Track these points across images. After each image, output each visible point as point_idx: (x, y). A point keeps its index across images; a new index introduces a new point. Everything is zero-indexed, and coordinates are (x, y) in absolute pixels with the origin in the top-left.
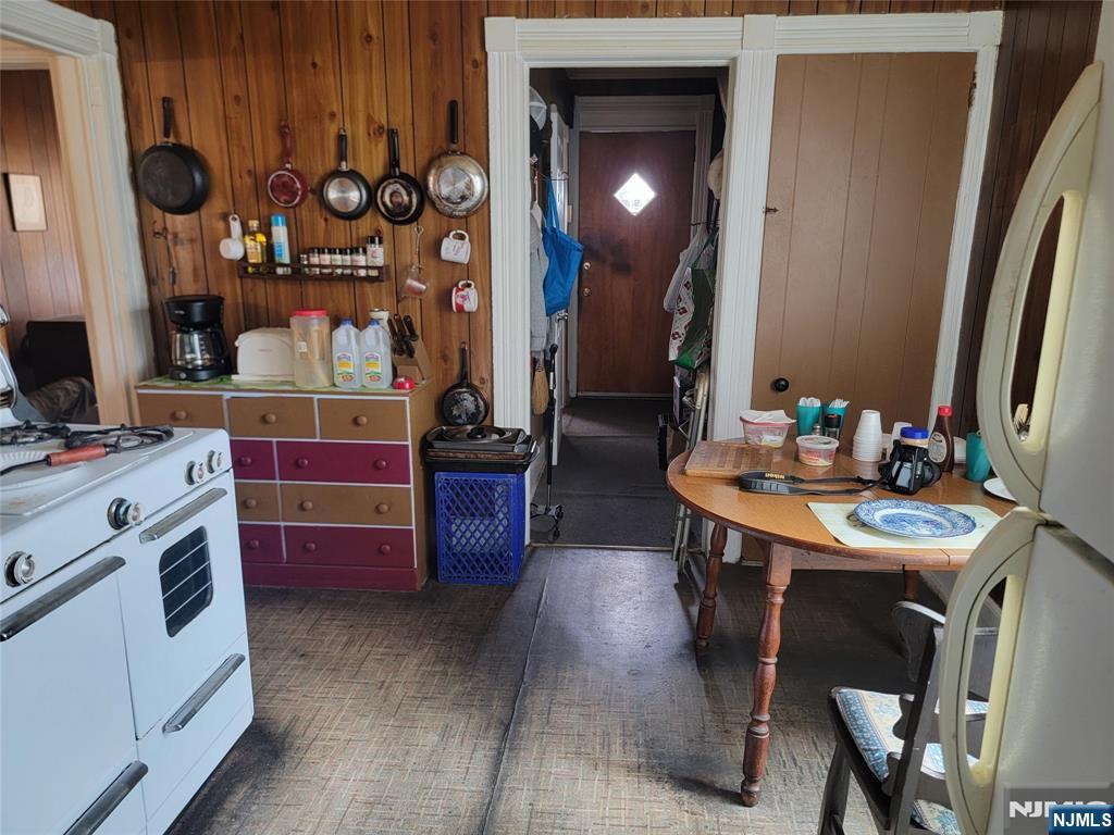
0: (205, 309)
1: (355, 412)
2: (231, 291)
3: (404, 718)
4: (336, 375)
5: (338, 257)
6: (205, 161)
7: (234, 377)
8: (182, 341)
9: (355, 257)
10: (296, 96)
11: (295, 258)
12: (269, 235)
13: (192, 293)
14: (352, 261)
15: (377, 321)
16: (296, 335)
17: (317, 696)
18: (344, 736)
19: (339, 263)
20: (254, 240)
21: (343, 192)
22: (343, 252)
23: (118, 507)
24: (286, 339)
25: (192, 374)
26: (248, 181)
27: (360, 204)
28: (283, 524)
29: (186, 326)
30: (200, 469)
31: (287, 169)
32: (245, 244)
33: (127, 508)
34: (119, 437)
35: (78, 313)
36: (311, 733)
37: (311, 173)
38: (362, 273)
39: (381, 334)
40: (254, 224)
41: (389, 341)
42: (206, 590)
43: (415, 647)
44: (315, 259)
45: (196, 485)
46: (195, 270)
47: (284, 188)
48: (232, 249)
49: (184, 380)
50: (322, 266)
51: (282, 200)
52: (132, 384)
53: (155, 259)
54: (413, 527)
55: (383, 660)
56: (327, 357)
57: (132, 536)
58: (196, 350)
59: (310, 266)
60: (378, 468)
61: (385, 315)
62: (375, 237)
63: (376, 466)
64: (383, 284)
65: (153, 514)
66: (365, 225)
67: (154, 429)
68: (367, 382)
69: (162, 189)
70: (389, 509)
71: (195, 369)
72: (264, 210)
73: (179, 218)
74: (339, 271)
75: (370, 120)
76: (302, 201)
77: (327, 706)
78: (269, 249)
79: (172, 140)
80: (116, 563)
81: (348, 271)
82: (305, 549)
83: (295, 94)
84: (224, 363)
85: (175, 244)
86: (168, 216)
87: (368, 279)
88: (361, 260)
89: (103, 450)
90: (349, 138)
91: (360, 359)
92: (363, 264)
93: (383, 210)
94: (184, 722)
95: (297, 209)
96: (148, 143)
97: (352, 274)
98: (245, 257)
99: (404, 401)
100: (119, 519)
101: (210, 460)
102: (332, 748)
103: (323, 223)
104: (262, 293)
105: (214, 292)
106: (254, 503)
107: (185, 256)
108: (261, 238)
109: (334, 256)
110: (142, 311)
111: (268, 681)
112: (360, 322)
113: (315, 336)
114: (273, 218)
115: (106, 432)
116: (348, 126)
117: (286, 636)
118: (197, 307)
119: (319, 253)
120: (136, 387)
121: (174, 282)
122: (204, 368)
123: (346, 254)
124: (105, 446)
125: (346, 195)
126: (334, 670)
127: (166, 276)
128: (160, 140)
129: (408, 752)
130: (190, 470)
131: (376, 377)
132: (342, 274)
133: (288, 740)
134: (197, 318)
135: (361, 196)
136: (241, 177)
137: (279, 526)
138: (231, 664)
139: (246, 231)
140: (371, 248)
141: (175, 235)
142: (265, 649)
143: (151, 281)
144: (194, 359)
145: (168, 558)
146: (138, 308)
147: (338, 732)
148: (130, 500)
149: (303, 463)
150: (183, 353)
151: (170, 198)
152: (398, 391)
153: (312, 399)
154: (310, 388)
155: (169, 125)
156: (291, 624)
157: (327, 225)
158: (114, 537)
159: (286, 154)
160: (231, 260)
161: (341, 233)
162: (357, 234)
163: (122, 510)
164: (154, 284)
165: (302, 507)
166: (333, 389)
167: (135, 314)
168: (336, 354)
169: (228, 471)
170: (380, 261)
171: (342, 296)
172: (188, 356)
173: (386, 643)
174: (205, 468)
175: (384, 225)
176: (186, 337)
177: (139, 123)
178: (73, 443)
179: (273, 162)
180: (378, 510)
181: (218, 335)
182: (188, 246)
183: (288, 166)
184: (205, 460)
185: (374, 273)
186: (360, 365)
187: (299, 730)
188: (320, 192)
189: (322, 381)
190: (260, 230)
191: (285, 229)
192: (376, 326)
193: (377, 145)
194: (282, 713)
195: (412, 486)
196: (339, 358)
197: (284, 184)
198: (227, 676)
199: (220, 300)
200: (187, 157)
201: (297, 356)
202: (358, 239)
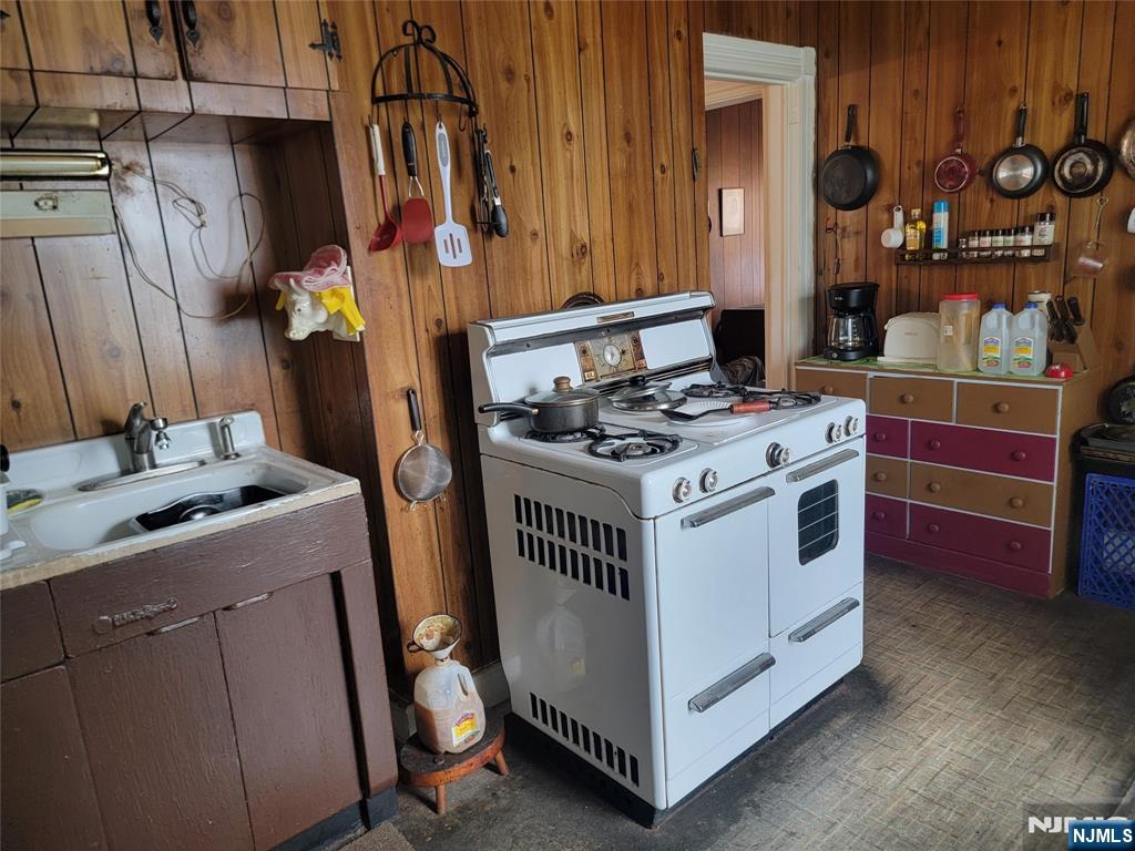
0: (862, 296)
1: (997, 399)
2: (886, 278)
3: (1014, 715)
4: (980, 359)
5: (1001, 238)
6: (878, 156)
7: (879, 358)
8: (838, 324)
9: (1019, 237)
10: (976, 79)
11: (954, 243)
12: (929, 222)
13: (852, 281)
14: (1015, 241)
15: (1035, 304)
16: (944, 318)
17: (924, 665)
18: (945, 708)
19: (1000, 244)
20: (915, 228)
21: (1015, 169)
22: (1006, 232)
23: (774, 450)
24: (933, 323)
25: (842, 354)
26: (916, 171)
27: (1032, 181)
28: (909, 501)
29: (843, 310)
30: (839, 430)
31: (957, 155)
32: (905, 233)
33: (780, 452)
34: (780, 398)
35: (758, 303)
36: (914, 694)
37: (982, 154)
38: (1026, 253)
39: (1037, 317)
40: (916, 212)
41: (1046, 326)
42: (833, 534)
43: (1038, 652)
44: (974, 243)
45: (834, 443)
46: (857, 260)
47: (953, 173)
48: (893, 239)
49: (836, 359)
50: (980, 249)
51: (947, 186)
52: (794, 361)
53: (824, 252)
54: (1052, 529)
55: (999, 654)
56: (973, 341)
57: (782, 474)
58: (848, 332)
59: (968, 249)
60: (1016, 460)
61: (1046, 297)
62: (1048, 214)
63: (1013, 457)
64: (1049, 264)
65: (799, 461)
66: (1035, 203)
67: (806, 396)
68: (1014, 368)
69: (837, 188)
70: (1024, 504)
71: (846, 350)
72: (928, 197)
73: (849, 213)
74: (999, 253)
75: (1056, 87)
76: (968, 184)
77: (932, 676)
78: (929, 236)
79: (852, 143)
80: (769, 492)
81: (1010, 253)
82: (929, 531)
83: (975, 76)
84: (873, 345)
85: (843, 237)
86: (840, 212)
87: (1032, 259)
88: (1027, 239)
89: (768, 406)
90: (1030, 112)
91: (1010, 344)
92: (1028, 243)
93: (1059, 183)
94: (806, 637)
95: (962, 193)
96: (832, 149)
97: (1014, 255)
98: (904, 245)
99: (1056, 390)
100: (774, 458)
101: (848, 425)
102: (932, 715)
103: (989, 204)
104: (915, 279)
105: (871, 280)
106: (884, 476)
107: (849, 248)
108: (922, 225)
109: (995, 238)
110: (808, 298)
111: (878, 638)
112: (1016, 306)
113: (963, 320)
114: (936, 204)
115: (770, 394)
116: (1030, 99)
117: (900, 605)
118: (854, 294)
119: (979, 235)
120: (796, 364)
121: (837, 272)
122: (854, 349)
123: (1010, 234)
124: (770, 402)
125: (1019, 172)
126: (944, 647)
127: (831, 267)
128: (842, 145)
129: (1011, 747)
130: (831, 429)
131: (1026, 363)
132: (1003, 255)
133: (891, 692)
134: (853, 303)
135: (1035, 172)
136: (909, 168)
137: (905, 503)
138: (846, 605)
139: (908, 220)
140: (1039, 227)
141: (844, 229)
142: (879, 611)
143: (818, 272)
144: (847, 341)
145: (806, 499)
146: (806, 295)
147: (939, 703)
148: (783, 445)
149: (936, 445)
150: (837, 335)
151: (844, 195)
152: (1050, 379)
153: (952, 382)
154: (952, 371)
155: (851, 129)
156: (907, 597)
157: (992, 206)
158: (769, 473)
159: (958, 139)
160: (891, 249)
161: (1007, 212)
162: (1026, 211)
163: (777, 452)
164: (821, 274)
165: (929, 488)
166: (975, 373)
167: (802, 301)
168: (983, 338)
169: (862, 436)
170: (1048, 239)
171: (1000, 279)
172: (841, 338)
173: (1004, 639)
174: (843, 430)
175: (1059, 200)
176: (842, 320)
177: (826, 134)
178: (747, 398)
179: (943, 148)
180: (1011, 503)
181: (869, 319)
182: (853, 239)
183: (959, 151)
184: (843, 424)
185: (1039, 253)
186: (1009, 351)
187: (903, 687)
188: (989, 173)
189: (965, 365)
190: (921, 218)
191: (947, 214)
192: (1032, 309)
193: (1061, 115)
194: (889, 669)
195: (1055, 484)
196: (986, 342)
197: (952, 170)
198: (843, 613)
199: (876, 286)
200: (863, 156)
201: (942, 340)
202: (1026, 218)
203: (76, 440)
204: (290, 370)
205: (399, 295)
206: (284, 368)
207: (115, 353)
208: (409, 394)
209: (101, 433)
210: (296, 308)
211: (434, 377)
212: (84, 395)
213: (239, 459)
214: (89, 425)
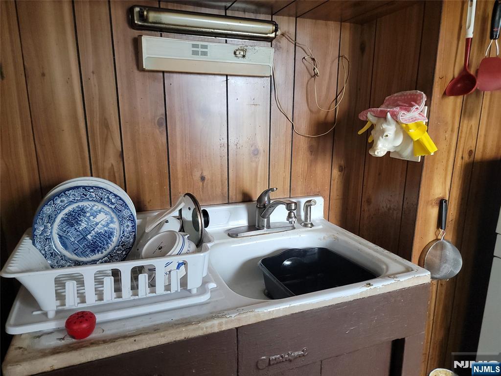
203: (229, 203)
204: (342, 173)
205: (452, 131)
206: (339, 171)
207: (256, 153)
208: (442, 203)
209: (241, 200)
210: (385, 134)
211: (458, 192)
212: (237, 176)
213: (313, 228)
214: (236, 195)
